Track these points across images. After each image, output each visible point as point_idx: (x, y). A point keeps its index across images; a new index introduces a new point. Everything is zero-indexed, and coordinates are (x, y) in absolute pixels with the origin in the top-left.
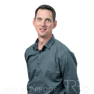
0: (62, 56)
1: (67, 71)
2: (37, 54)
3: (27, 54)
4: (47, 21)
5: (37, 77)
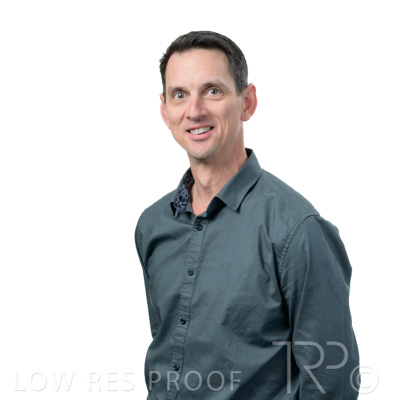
0: (287, 237)
1: (308, 297)
2: (188, 230)
3: (143, 232)
4: (210, 93)
5: (185, 326)
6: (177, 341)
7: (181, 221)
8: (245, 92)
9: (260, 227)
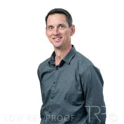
0: (84, 72)
1: (90, 90)
2: (54, 70)
3: (40, 71)
4: (60, 27)
5: (53, 99)
6: (50, 104)
7: (52, 67)
8: (71, 27)
9: (76, 69)
